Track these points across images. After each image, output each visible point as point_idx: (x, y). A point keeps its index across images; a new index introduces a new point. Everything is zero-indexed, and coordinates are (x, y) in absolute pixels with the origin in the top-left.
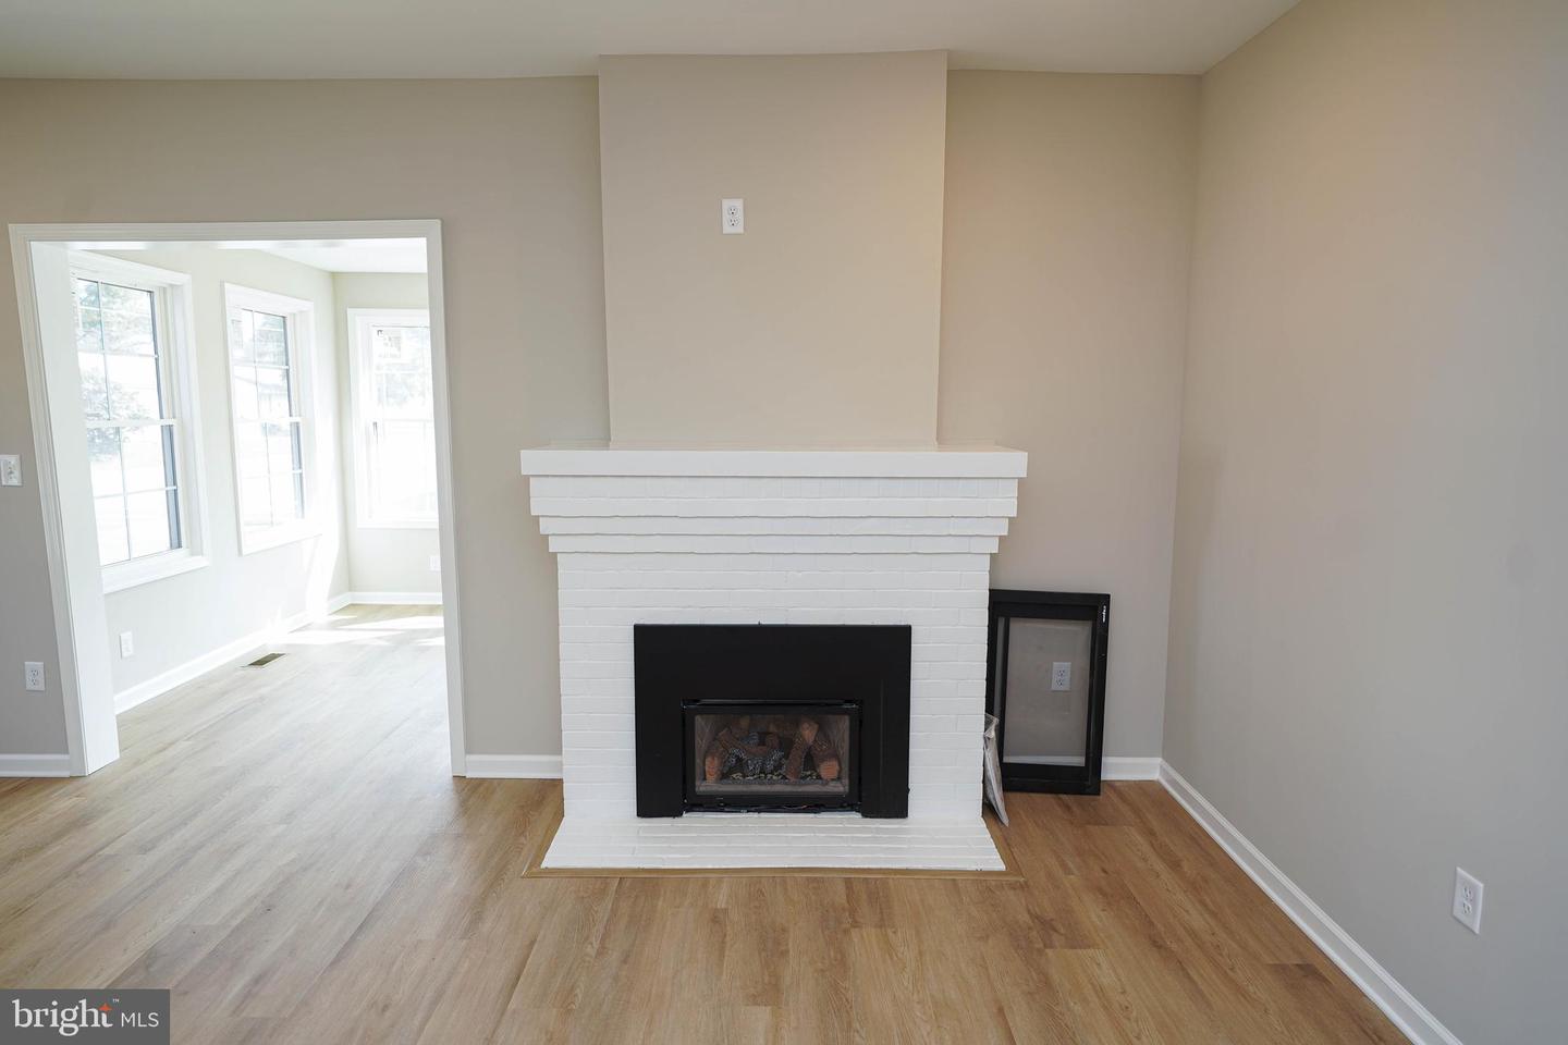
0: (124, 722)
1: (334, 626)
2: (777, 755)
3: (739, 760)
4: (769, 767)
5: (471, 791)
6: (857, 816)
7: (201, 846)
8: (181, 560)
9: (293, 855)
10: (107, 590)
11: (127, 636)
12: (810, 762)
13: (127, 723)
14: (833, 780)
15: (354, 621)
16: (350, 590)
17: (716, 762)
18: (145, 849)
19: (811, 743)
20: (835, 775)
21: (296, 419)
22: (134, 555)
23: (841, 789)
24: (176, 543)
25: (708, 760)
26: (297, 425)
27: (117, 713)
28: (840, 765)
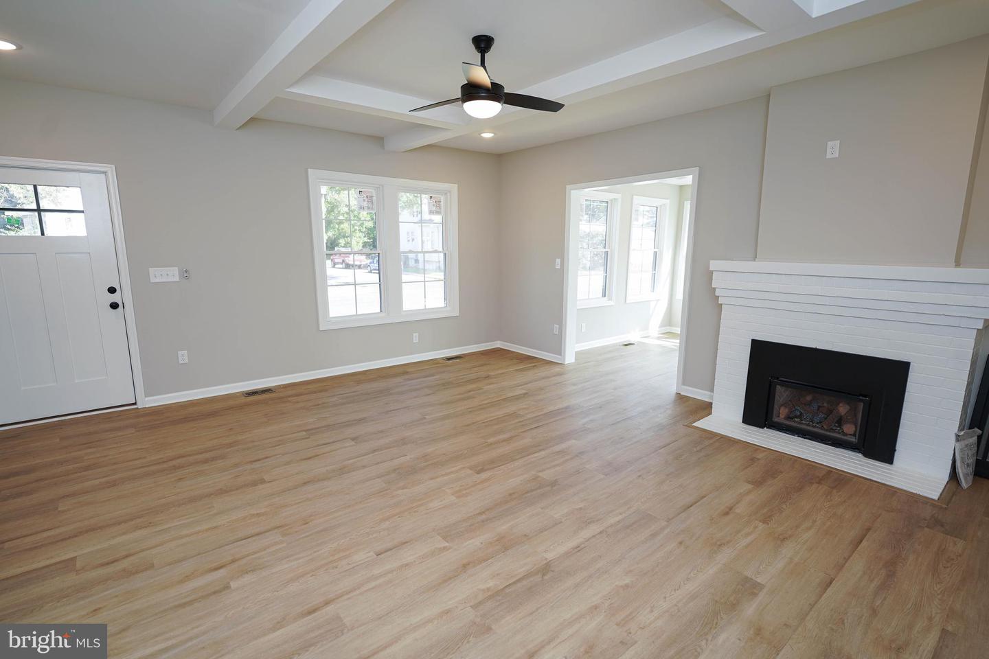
0: (577, 353)
1: (659, 338)
2: (821, 415)
3: (801, 413)
4: (816, 420)
5: (681, 398)
6: (860, 455)
7: (589, 388)
8: (605, 302)
9: (612, 398)
10: (578, 308)
11: (584, 325)
12: (840, 422)
13: (578, 354)
14: (850, 435)
15: (667, 338)
16: (670, 326)
17: (787, 410)
18: (574, 385)
19: (843, 414)
20: (852, 433)
21: (655, 250)
22: (590, 297)
23: (854, 440)
24: (604, 295)
25: (782, 409)
26: (656, 252)
27: (576, 350)
28: (856, 428)
